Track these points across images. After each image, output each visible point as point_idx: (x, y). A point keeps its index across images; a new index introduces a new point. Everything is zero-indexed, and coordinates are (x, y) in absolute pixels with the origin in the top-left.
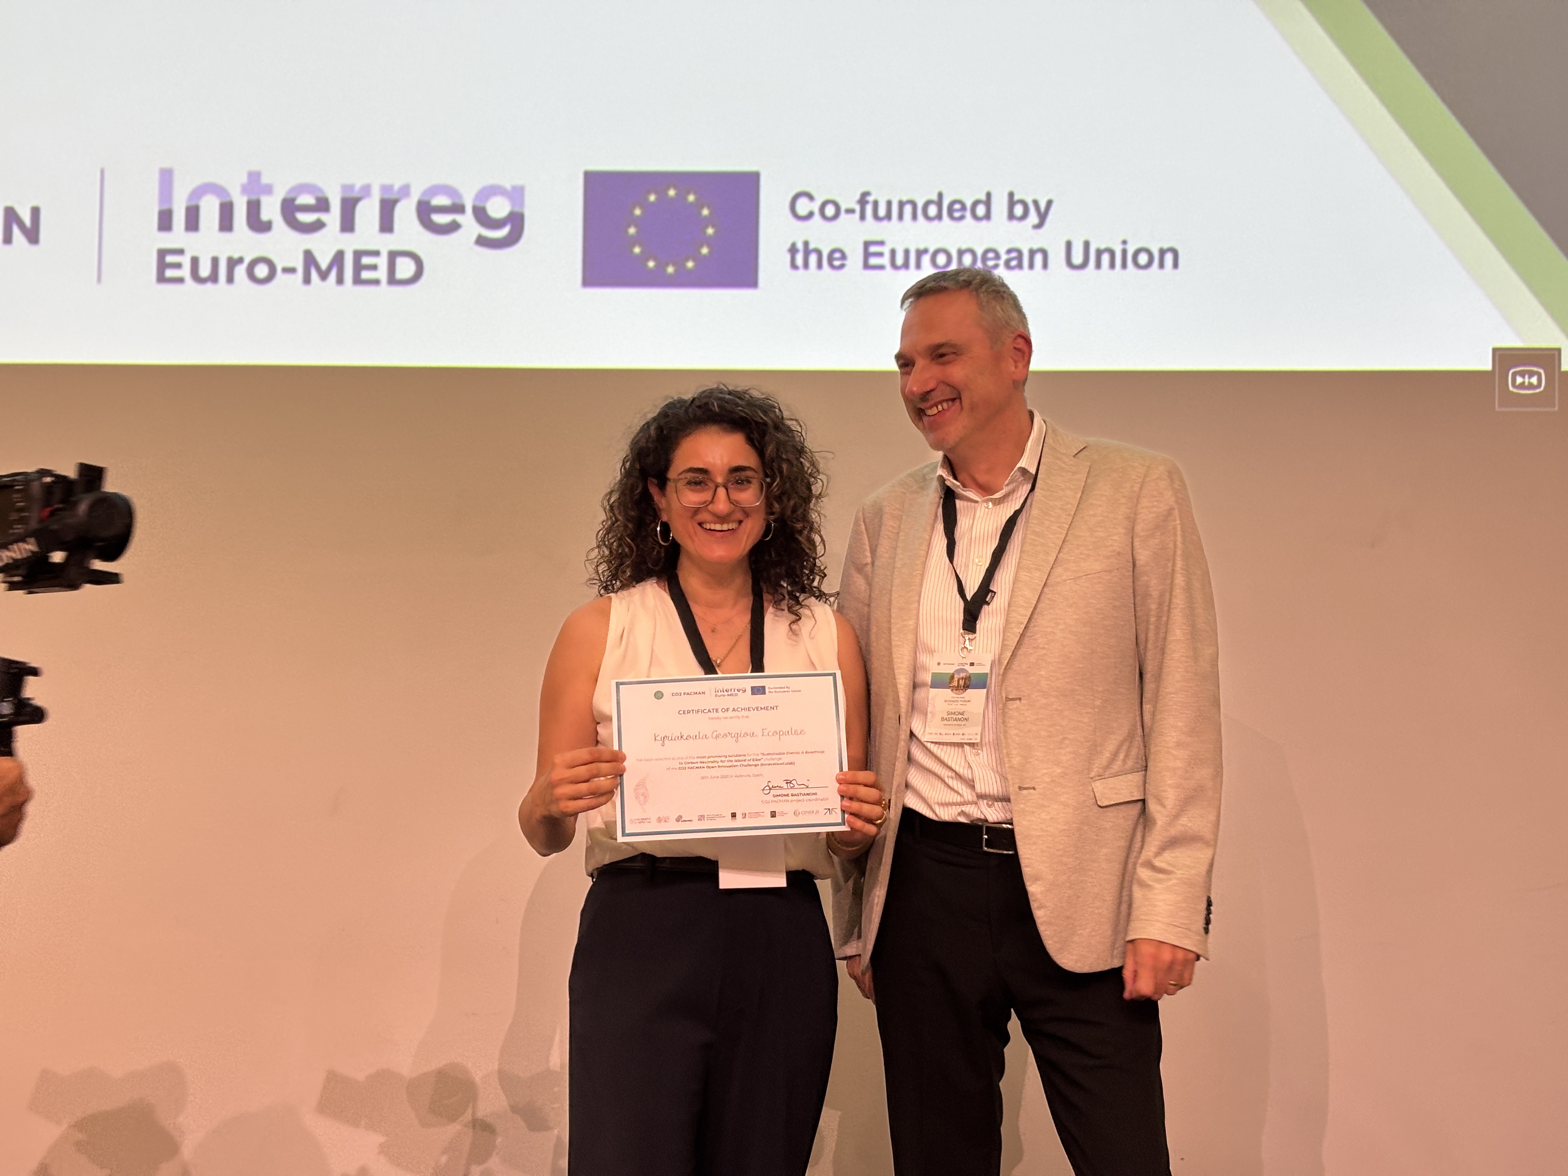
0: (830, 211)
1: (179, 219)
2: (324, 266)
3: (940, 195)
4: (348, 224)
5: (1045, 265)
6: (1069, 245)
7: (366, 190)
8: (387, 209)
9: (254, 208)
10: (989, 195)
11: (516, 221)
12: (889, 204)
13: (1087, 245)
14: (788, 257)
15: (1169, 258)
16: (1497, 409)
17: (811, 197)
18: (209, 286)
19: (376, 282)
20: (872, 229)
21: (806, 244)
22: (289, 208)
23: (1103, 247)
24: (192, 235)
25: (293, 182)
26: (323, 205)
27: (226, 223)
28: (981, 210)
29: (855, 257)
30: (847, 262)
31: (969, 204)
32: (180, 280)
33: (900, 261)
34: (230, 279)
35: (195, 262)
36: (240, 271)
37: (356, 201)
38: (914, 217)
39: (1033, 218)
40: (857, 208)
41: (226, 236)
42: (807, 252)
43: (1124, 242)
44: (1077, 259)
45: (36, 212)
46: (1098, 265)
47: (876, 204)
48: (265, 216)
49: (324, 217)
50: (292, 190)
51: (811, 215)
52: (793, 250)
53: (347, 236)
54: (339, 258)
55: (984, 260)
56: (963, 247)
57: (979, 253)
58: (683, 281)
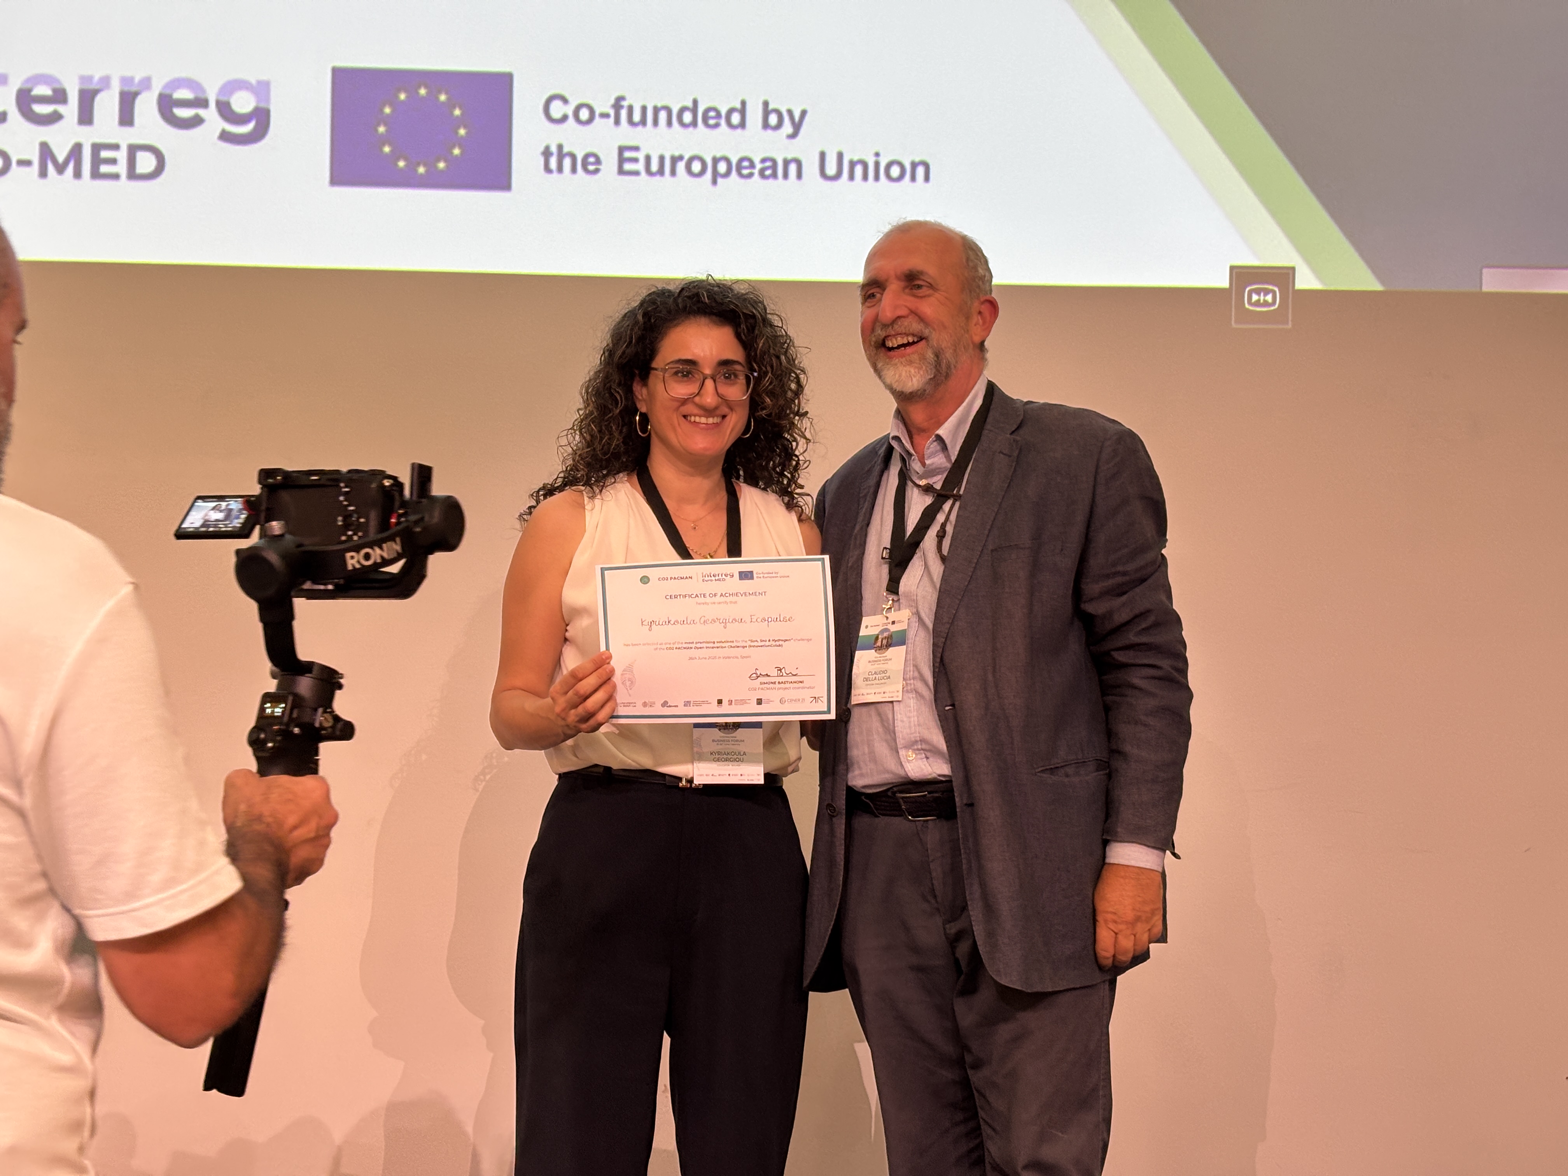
0: (584, 114)
2: (61, 158)
3: (695, 102)
4: (86, 117)
5: (799, 176)
6: (823, 156)
7: (105, 82)
8: (128, 101)
10: (743, 103)
11: (261, 117)
12: (644, 109)
13: (840, 156)
14: (541, 160)
15: (920, 171)
16: (1236, 326)
17: (565, 101)
19: (116, 177)
20: (626, 135)
21: (560, 147)
22: (25, 99)
23: (856, 158)
25: (28, 74)
26: (60, 96)
28: (736, 119)
29: (610, 162)
30: (601, 167)
31: (723, 112)
33: (654, 167)
37: (94, 92)
38: (669, 123)
39: (788, 128)
40: (612, 112)
42: (561, 156)
43: (877, 155)
44: (831, 170)
46: (852, 177)
47: (630, 109)
49: (61, 109)
50: (28, 80)
51: (565, 118)
52: (547, 153)
53: (85, 129)
54: (76, 151)
55: (739, 168)
56: (718, 155)
57: (734, 161)
58: (433, 181)
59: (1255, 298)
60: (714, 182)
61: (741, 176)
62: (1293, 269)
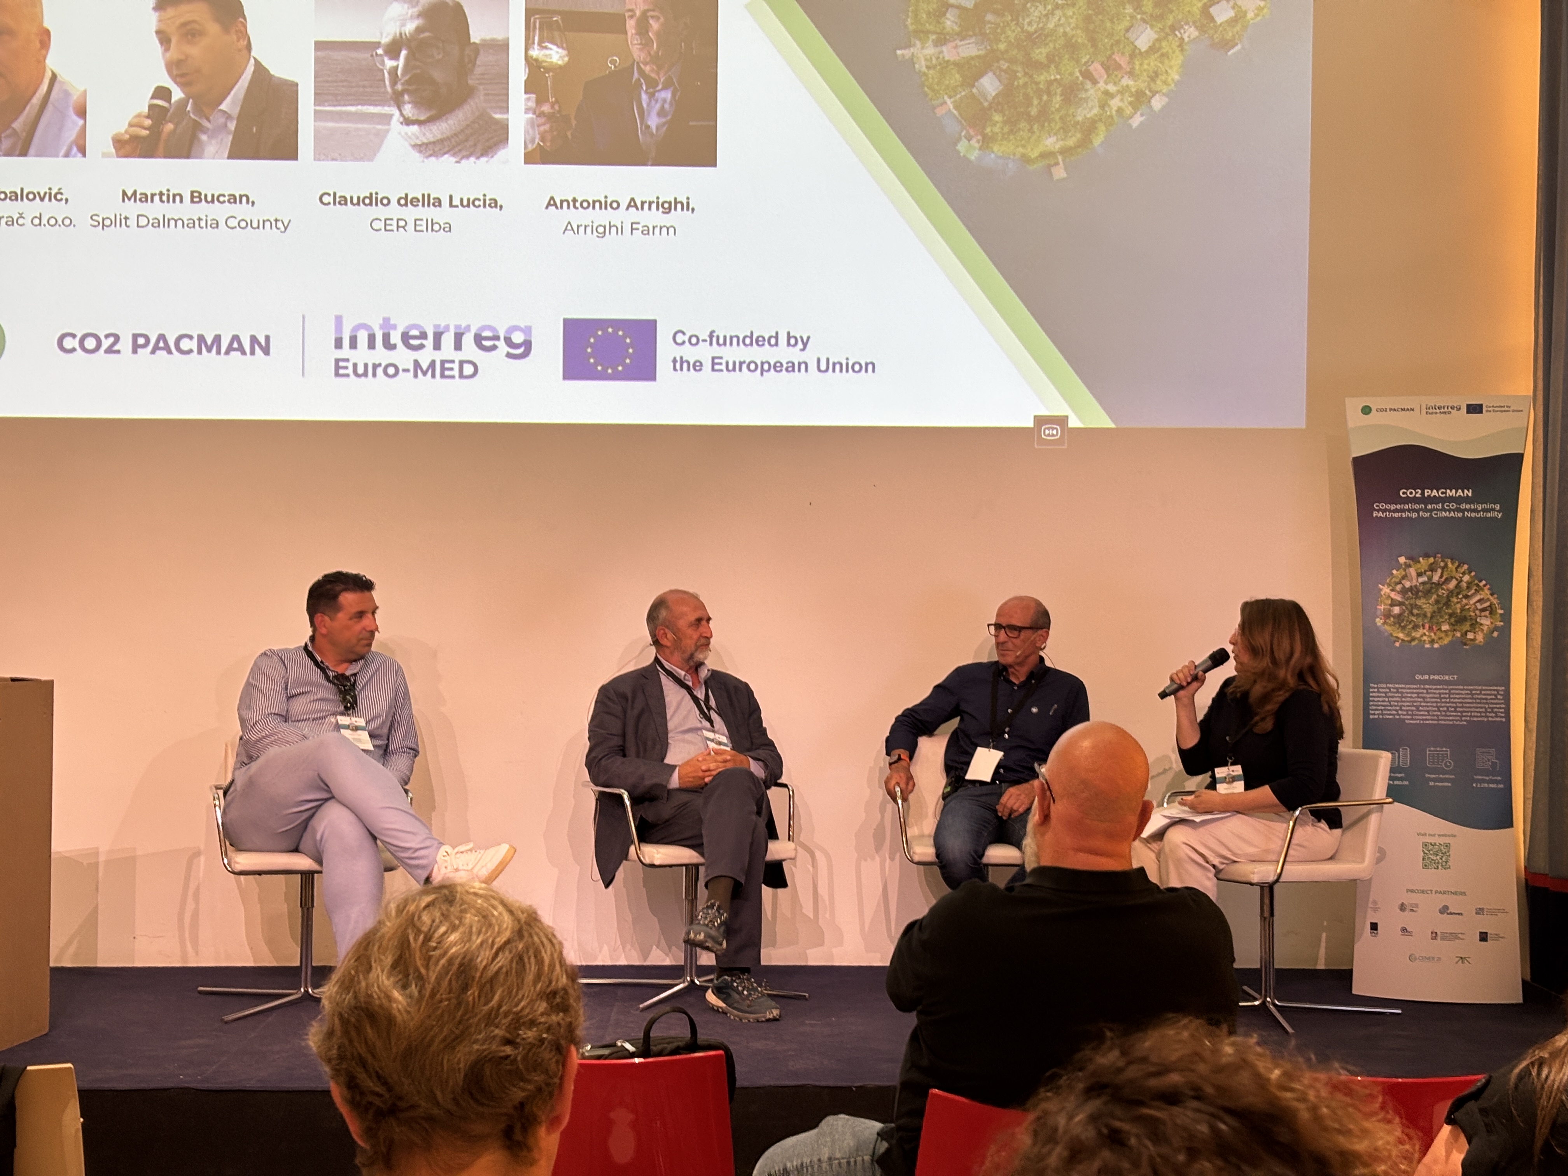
0: (694, 340)
1: (346, 342)
2: (425, 368)
3: (752, 333)
4: (437, 346)
5: (806, 370)
6: (819, 360)
7: (447, 328)
8: (458, 338)
9: (386, 337)
10: (777, 333)
11: (527, 345)
12: (725, 337)
13: (828, 360)
14: (672, 364)
15: (870, 367)
16: (1036, 446)
17: (684, 333)
18: (363, 378)
19: (453, 377)
20: (716, 351)
21: (681, 358)
22: (406, 337)
23: (836, 361)
24: (353, 351)
25: (407, 324)
26: (424, 336)
27: (372, 345)
28: (773, 341)
29: (707, 365)
30: (703, 368)
31: (766, 338)
32: (347, 375)
33: (731, 367)
34: (374, 375)
35: (355, 366)
36: (380, 371)
37: (441, 334)
38: (738, 344)
39: (800, 345)
40: (708, 339)
41: (372, 351)
42: (682, 362)
43: (847, 359)
44: (823, 367)
45: (267, 338)
46: (834, 371)
47: (718, 337)
48: (392, 341)
49: (424, 342)
50: (407, 327)
51: (684, 342)
52: (675, 361)
53: (437, 352)
54: (433, 364)
55: (775, 367)
56: (764, 360)
57: (772, 364)
58: (616, 377)
59: (1047, 432)
60: (762, 374)
61: (776, 371)
62: (1067, 417)
